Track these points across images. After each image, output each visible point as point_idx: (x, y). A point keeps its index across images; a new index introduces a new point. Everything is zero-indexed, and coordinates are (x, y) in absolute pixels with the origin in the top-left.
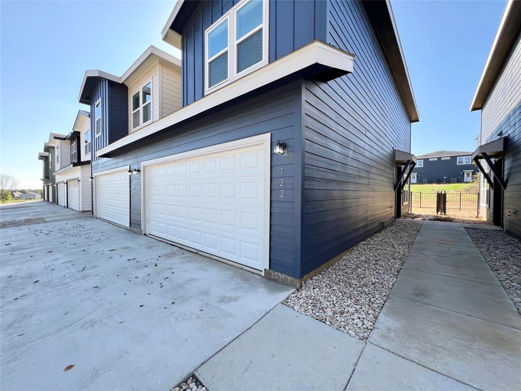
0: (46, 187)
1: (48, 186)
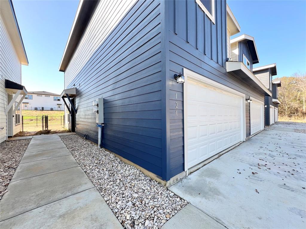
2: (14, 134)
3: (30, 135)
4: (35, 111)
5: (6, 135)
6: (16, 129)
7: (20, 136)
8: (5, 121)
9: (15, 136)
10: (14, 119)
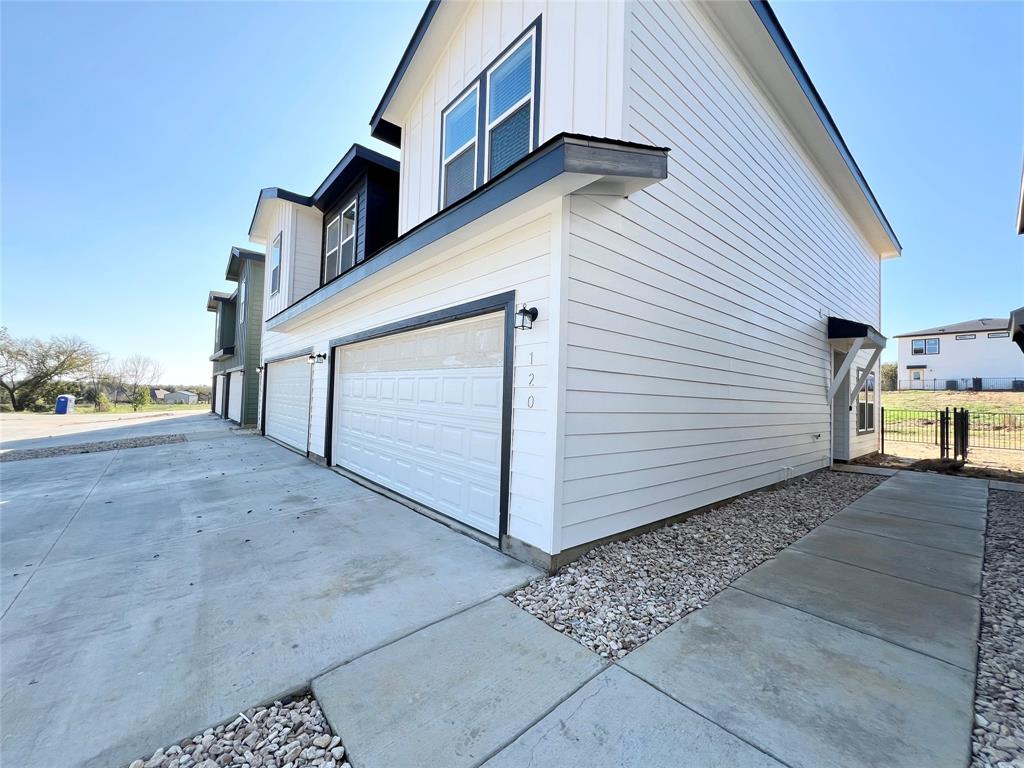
0: (220, 380)
1: (228, 376)
2: (853, 455)
3: (892, 467)
4: (947, 392)
5: (828, 455)
6: (861, 445)
7: (867, 464)
8: (827, 418)
9: (855, 462)
10: (853, 416)
